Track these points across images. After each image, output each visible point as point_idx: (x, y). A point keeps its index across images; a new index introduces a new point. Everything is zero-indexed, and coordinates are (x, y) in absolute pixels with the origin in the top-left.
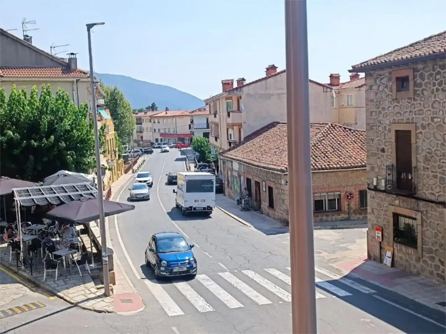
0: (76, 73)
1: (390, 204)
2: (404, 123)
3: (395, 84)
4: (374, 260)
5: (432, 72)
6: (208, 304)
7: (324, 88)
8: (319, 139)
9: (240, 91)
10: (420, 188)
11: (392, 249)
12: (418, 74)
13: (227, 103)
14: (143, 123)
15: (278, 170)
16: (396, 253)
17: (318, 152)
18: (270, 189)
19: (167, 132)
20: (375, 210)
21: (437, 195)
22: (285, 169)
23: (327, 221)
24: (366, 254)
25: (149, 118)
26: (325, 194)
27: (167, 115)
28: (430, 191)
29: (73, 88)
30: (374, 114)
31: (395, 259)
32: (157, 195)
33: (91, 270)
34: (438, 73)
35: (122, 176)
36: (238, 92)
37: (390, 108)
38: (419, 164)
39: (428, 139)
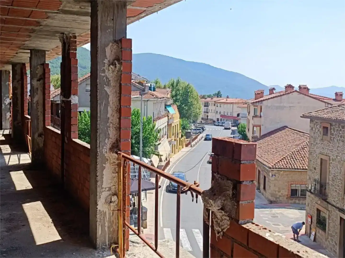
0: (148, 95)
1: (316, 203)
2: (324, 155)
3: (322, 130)
4: (307, 236)
5: (338, 128)
6: (191, 247)
7: (326, 104)
8: (303, 147)
9: (261, 104)
10: (329, 196)
11: (315, 230)
12: (332, 127)
13: (255, 108)
14: (209, 106)
15: (267, 167)
16: (317, 234)
17: (299, 156)
18: (265, 177)
19: (226, 114)
20: (309, 205)
21: (336, 202)
22: (272, 167)
23: (299, 204)
24: (305, 231)
25: (214, 102)
26: (299, 185)
27: (227, 102)
28: (333, 199)
29: (145, 104)
30: (312, 145)
31: (317, 237)
32: (199, 168)
33: (135, 218)
34: (341, 130)
35: (183, 149)
36: (259, 104)
37: (320, 144)
38: (330, 181)
39: (335, 168)
